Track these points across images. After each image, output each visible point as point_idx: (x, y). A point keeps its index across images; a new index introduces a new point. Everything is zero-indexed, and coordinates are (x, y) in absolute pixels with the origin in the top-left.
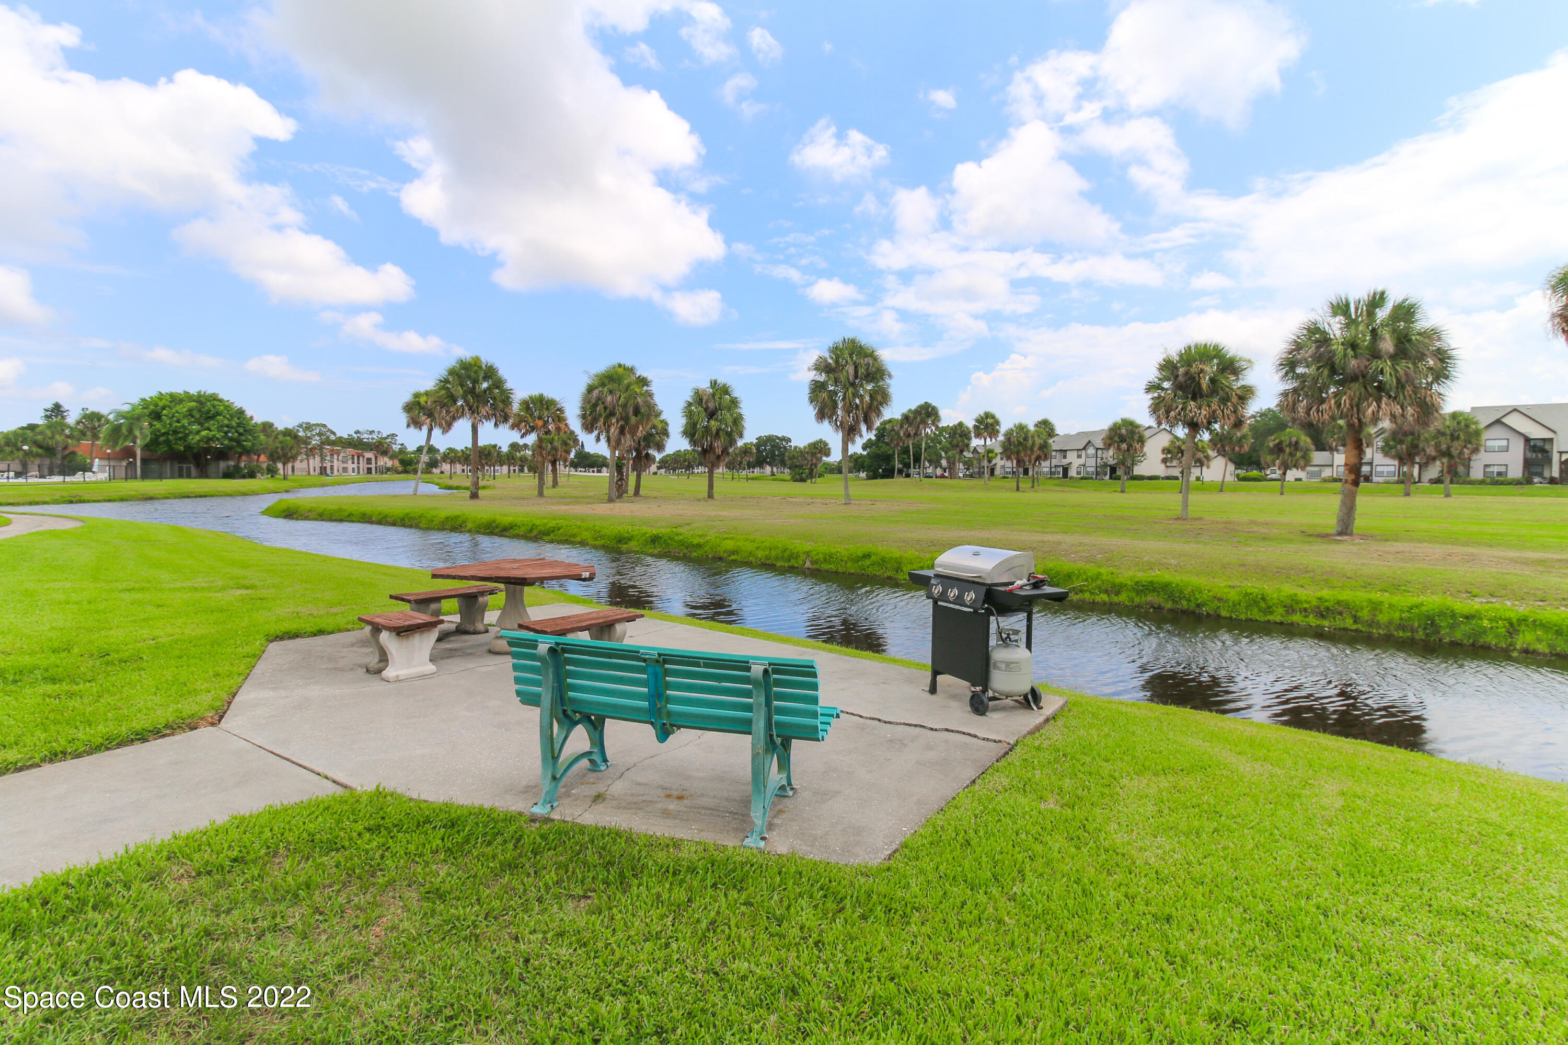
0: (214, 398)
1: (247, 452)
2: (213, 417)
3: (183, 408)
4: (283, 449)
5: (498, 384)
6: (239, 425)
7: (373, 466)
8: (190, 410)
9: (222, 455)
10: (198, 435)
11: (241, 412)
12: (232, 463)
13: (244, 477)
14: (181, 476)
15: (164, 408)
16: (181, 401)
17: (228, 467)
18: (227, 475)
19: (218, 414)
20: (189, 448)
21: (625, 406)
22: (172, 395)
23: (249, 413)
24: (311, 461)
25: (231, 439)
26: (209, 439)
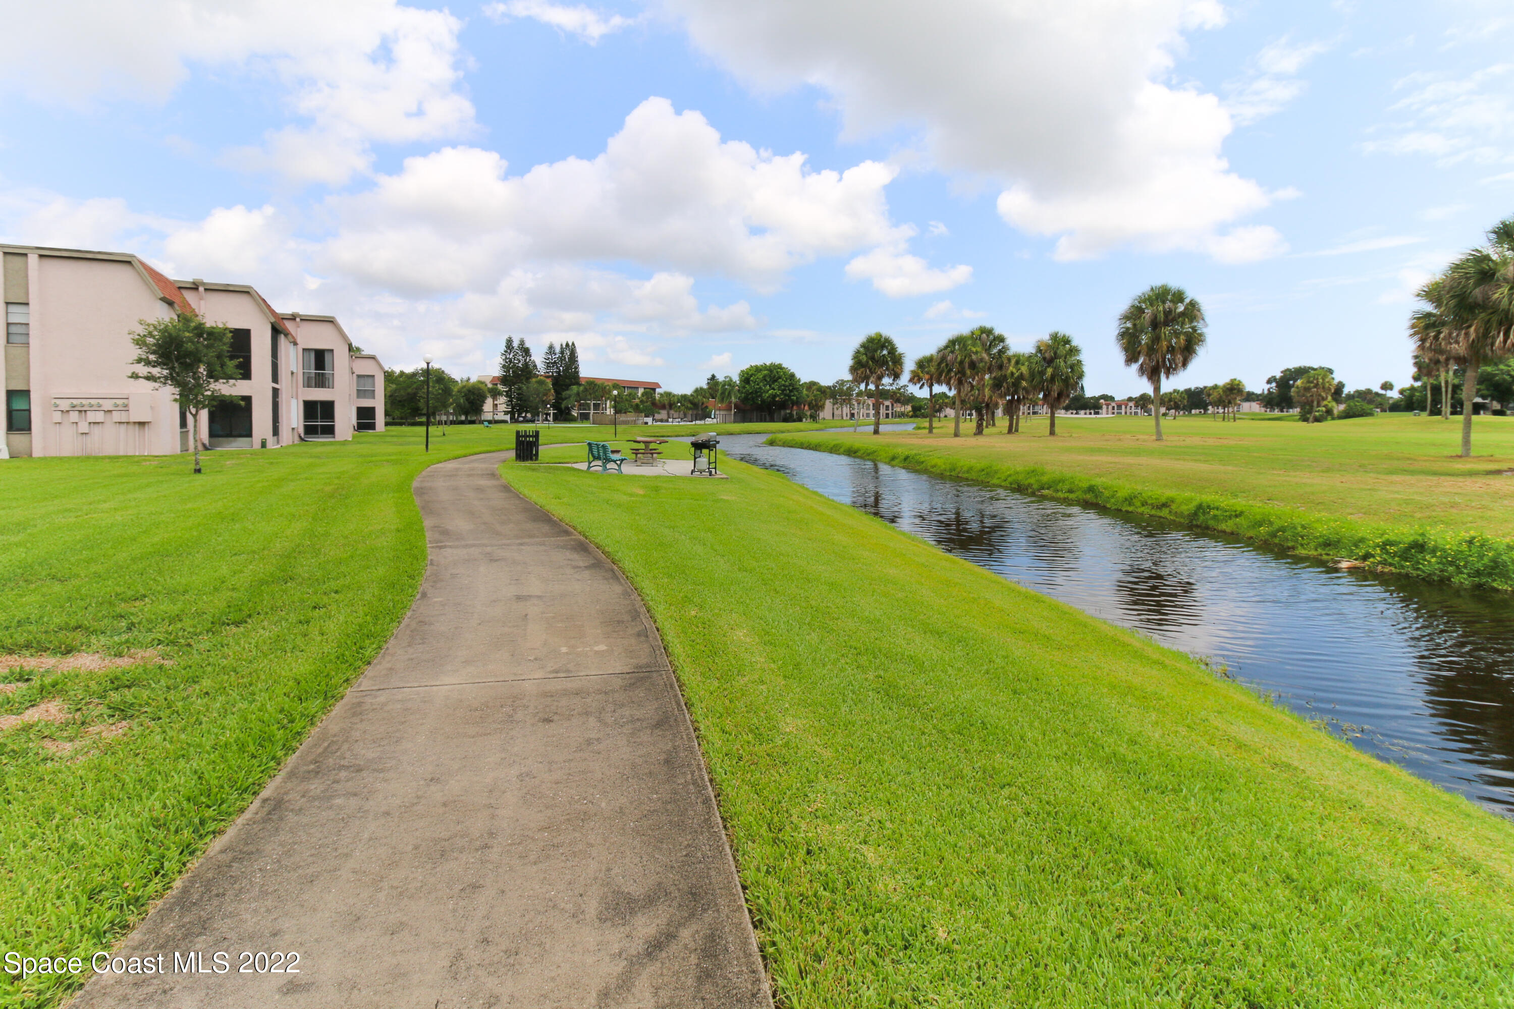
0: (780, 367)
1: (797, 403)
2: (776, 381)
3: (760, 376)
4: (816, 400)
5: (893, 350)
6: (790, 385)
7: (890, 412)
8: (765, 376)
9: (783, 405)
10: (769, 392)
11: (792, 376)
12: (788, 411)
13: (794, 421)
14: (761, 421)
15: (751, 376)
16: (761, 370)
17: (786, 415)
18: (786, 420)
19: (780, 378)
20: (763, 401)
21: (961, 362)
22: (756, 366)
23: (798, 376)
24: (845, 409)
25: (786, 395)
26: (775, 396)
